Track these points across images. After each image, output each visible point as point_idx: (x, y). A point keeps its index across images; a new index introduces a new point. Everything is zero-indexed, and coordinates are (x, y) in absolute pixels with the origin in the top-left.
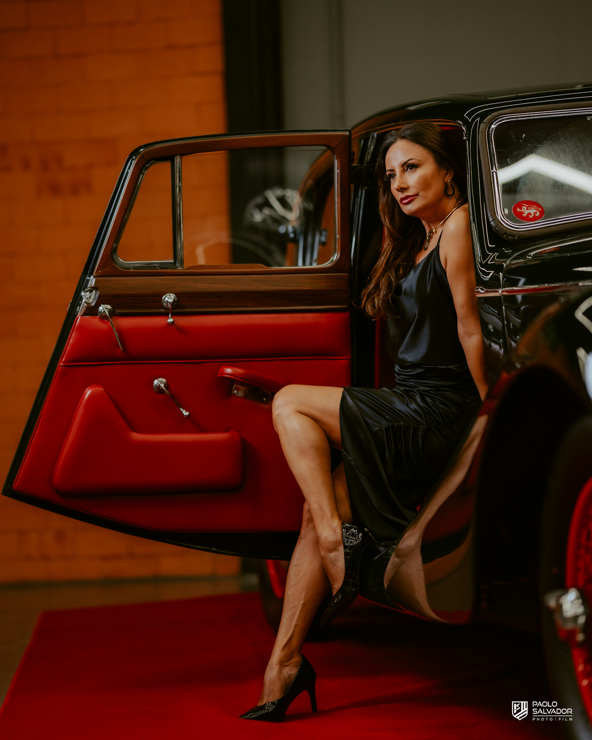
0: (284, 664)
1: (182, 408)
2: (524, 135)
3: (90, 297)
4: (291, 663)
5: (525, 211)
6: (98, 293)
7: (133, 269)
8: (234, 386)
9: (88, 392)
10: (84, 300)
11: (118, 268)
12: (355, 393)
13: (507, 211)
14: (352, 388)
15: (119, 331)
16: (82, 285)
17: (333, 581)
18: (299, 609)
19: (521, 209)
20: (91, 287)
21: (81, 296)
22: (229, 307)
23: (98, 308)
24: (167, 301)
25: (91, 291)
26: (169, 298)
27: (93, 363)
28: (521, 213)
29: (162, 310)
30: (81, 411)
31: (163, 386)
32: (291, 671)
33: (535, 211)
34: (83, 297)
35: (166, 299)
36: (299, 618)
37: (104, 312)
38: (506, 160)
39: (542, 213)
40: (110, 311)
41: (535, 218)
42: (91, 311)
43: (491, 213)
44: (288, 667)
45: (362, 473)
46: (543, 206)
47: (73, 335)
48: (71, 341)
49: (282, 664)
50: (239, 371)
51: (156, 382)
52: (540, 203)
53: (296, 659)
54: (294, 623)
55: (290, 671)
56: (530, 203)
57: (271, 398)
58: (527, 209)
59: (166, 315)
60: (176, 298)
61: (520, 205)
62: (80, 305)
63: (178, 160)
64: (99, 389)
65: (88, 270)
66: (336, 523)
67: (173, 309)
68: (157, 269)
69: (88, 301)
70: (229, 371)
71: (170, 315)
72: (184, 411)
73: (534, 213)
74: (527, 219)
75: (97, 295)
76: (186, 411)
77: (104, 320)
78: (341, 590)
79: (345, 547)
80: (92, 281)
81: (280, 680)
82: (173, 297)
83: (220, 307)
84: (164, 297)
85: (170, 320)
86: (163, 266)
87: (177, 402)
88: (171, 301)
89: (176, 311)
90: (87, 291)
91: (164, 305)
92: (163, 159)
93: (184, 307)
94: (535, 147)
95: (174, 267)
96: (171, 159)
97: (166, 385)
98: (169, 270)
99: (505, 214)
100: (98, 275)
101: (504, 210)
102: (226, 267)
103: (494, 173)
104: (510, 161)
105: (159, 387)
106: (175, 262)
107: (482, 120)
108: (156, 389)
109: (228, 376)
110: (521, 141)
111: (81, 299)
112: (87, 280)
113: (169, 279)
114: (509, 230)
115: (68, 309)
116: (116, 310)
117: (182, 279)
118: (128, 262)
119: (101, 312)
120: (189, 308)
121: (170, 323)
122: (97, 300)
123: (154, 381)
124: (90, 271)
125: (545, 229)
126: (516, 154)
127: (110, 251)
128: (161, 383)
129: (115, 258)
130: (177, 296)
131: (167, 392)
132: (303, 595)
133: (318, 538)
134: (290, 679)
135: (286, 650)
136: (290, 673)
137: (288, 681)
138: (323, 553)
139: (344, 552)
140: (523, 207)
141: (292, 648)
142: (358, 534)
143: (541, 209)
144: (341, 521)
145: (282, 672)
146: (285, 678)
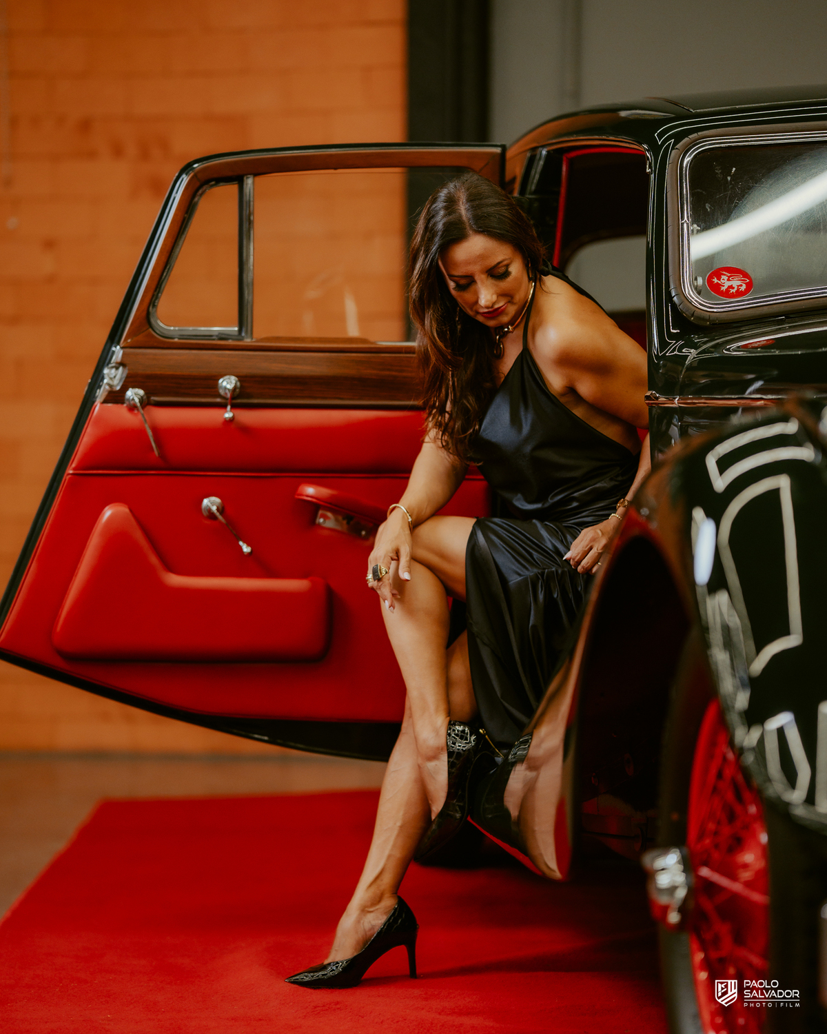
0: (366, 909)
1: (242, 540)
2: (734, 169)
3: (115, 377)
4: (377, 909)
5: (725, 282)
6: (126, 371)
7: (179, 339)
8: (320, 512)
9: (108, 513)
10: (105, 381)
11: (155, 337)
12: (492, 525)
13: (700, 281)
14: (489, 519)
15: (155, 430)
16: (104, 360)
17: (431, 800)
18: (395, 832)
19: (719, 279)
20: (117, 363)
21: (104, 374)
22: (315, 398)
23: (125, 393)
24: (225, 388)
25: (117, 368)
26: (228, 383)
27: (116, 472)
28: (719, 286)
29: (218, 400)
30: (96, 539)
31: (214, 508)
32: (376, 920)
33: (739, 283)
34: (106, 376)
35: (225, 384)
36: (394, 846)
37: (133, 399)
38: (705, 206)
39: (749, 286)
40: (141, 400)
41: (739, 293)
42: (116, 397)
43: (675, 284)
44: (372, 914)
45: (485, 644)
46: (752, 276)
47: (88, 430)
48: (85, 439)
49: (364, 910)
50: (325, 492)
51: (206, 502)
52: (749, 272)
53: (389, 903)
54: (387, 852)
55: (374, 919)
56: (733, 271)
58: (728, 280)
59: (222, 406)
60: (238, 384)
61: (718, 273)
62: (100, 387)
63: (249, 181)
64: (122, 510)
65: (114, 337)
66: (441, 721)
67: (233, 398)
68: (214, 340)
69: (111, 382)
70: (310, 490)
71: (229, 407)
72: (245, 544)
73: (738, 286)
74: (727, 294)
75: (125, 375)
76: (248, 545)
77: (134, 410)
78: (441, 814)
79: (450, 754)
80: (118, 352)
81: (357, 932)
82: (234, 382)
83: (303, 398)
84: (221, 381)
85: (228, 415)
86: (222, 337)
87: (234, 532)
88: (230, 387)
89: (239, 401)
90: (112, 367)
91: (222, 392)
92: (227, 180)
93: (249, 396)
94: (750, 188)
95: (238, 338)
96: (239, 180)
97: (220, 508)
98: (230, 342)
99: (697, 286)
100: (127, 345)
101: (696, 279)
102: (313, 340)
103: (685, 225)
104: (710, 208)
105: (210, 510)
106: (240, 331)
107: (675, 144)
108: (205, 514)
109: (309, 499)
110: (729, 178)
111: (103, 378)
112: (111, 352)
113: (229, 355)
114: (697, 310)
115: (84, 393)
116: (148, 398)
117: (248, 355)
118: (172, 328)
119: (128, 400)
120: (258, 398)
121: (228, 419)
122: (125, 382)
123: (202, 501)
124: (117, 338)
125: (751, 310)
126: (719, 197)
127: (145, 313)
128: (213, 504)
129: (152, 320)
130: (240, 381)
131: (220, 517)
132: (401, 813)
133: (416, 739)
134: (372, 932)
135: (373, 889)
136: (374, 923)
137: (369, 933)
138: (420, 761)
139: (448, 762)
140: (723, 277)
141: (382, 888)
142: (471, 736)
143: (748, 281)
144: (448, 718)
145: (362, 922)
146: (364, 930)
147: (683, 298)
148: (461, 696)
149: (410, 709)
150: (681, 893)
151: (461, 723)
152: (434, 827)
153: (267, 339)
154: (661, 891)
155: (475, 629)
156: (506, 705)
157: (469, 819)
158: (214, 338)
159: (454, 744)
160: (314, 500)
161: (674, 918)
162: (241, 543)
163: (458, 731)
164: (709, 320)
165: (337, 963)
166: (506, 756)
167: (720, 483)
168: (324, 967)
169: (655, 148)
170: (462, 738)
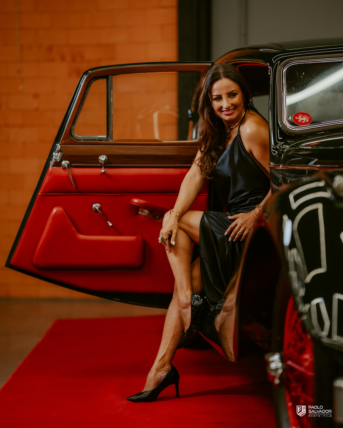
0: (159, 370)
1: (108, 221)
2: (304, 73)
3: (57, 156)
4: (163, 370)
5: (300, 119)
6: (62, 154)
7: (83, 141)
8: (140, 209)
9: (55, 210)
10: (54, 158)
11: (74, 140)
12: (210, 214)
13: (290, 118)
14: (209, 211)
15: (73, 176)
16: (53, 149)
17: (184, 324)
18: (170, 339)
19: (298, 117)
20: (58, 150)
21: (53, 155)
22: (138, 164)
23: (62, 162)
24: (102, 160)
25: (58, 153)
26: (103, 158)
27: (58, 194)
28: (298, 120)
29: (99, 165)
30: (49, 221)
31: (97, 208)
33: (306, 119)
34: (54, 156)
35: (101, 158)
36: (170, 344)
37: (65, 165)
38: (292, 88)
39: (310, 120)
40: (68, 165)
41: (306, 123)
42: (58, 164)
43: (280, 119)
44: (161, 372)
45: (207, 262)
46: (311, 116)
47: (47, 177)
48: (45, 181)
49: (158, 370)
50: (142, 201)
52: (310, 114)
53: (167, 367)
54: (167, 347)
55: (162, 374)
56: (303, 114)
57: (162, 216)
58: (302, 118)
59: (101, 167)
60: (107, 158)
61: (297, 115)
62: (51, 160)
63: (110, 78)
64: (60, 209)
65: (57, 140)
66: (189, 293)
67: (105, 164)
69: (56, 158)
70: (136, 201)
71: (103, 168)
72: (110, 223)
73: (305, 120)
74: (301, 123)
75: (61, 155)
76: (111, 223)
77: (65, 169)
78: (188, 330)
79: (192, 306)
80: (59, 146)
81: (155, 379)
82: (105, 157)
83: (133, 164)
84: (99, 157)
85: (103, 171)
86: (101, 140)
87: (105, 218)
89: (107, 165)
90: (56, 152)
91: (100, 162)
92: (102, 77)
93: (111, 163)
94: (310, 81)
95: (106, 140)
96: (106, 77)
97: (100, 208)
98: (103, 142)
99: (289, 120)
100: (62, 143)
101: (289, 117)
102: (137, 141)
103: (284, 95)
104: (294, 89)
105: (95, 209)
106: (107, 137)
107: (280, 63)
108: (94, 210)
109: (135, 204)
110: (302, 77)
111: (53, 157)
112: (56, 146)
113: (103, 147)
114: (289, 130)
115: (45, 162)
116: (71, 164)
117: (111, 147)
118: (80, 136)
119: (63, 165)
120: (115, 164)
121: (102, 173)
122: (61, 158)
123: (93, 205)
124: (58, 141)
125: (311, 130)
126: (298, 85)
127: (69, 130)
128: (97, 206)
129: (72, 133)
130: (107, 157)
131: (100, 211)
132: (173, 331)
133: (179, 300)
134: (161, 379)
135: (161, 362)
136: (161, 375)
137: (159, 380)
138: (180, 309)
139: (191, 309)
140: (299, 116)
141: (165, 361)
142: (200, 299)
143: (309, 118)
144: (192, 292)
145: (157, 375)
146: (158, 378)
147: (283, 125)
148: (197, 283)
149: (176, 288)
150: (280, 371)
151: (197, 294)
152: (185, 335)
153: (119, 140)
154: (272, 370)
155: (202, 256)
156: (215, 287)
157: (200, 333)
158: (97, 140)
159: (194, 302)
160: (137, 204)
161: (277, 381)
162: (108, 222)
163: (196, 297)
164: (294, 134)
165: (147, 392)
166: (215, 307)
167: (294, 205)
168: (142, 394)
169: (272, 65)
170: (197, 300)
